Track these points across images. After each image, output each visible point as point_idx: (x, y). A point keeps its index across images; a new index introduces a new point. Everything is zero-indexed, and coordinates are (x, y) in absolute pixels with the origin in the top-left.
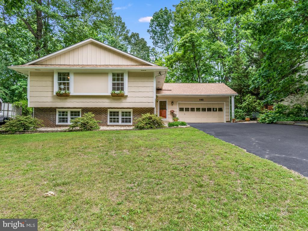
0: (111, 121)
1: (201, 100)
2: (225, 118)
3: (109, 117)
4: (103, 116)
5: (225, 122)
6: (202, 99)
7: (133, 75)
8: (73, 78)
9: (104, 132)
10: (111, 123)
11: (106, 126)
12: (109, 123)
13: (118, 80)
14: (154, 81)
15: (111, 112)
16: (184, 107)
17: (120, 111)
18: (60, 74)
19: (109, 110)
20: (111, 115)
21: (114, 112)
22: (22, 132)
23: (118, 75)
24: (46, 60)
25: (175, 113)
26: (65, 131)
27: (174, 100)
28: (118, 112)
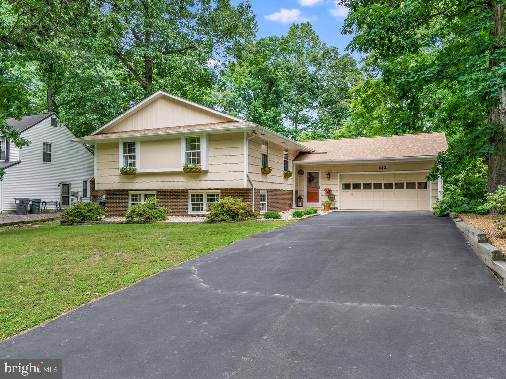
0: (193, 209)
1: (382, 168)
2: (431, 202)
3: (190, 203)
4: (182, 201)
5: (431, 210)
6: (382, 166)
7: (215, 138)
8: (140, 149)
9: (174, 224)
10: (193, 212)
11: (186, 216)
12: (190, 212)
13: (193, 148)
14: (245, 146)
15: (193, 196)
16: (352, 182)
17: (205, 193)
18: (125, 144)
19: (190, 192)
20: (193, 200)
21: (197, 196)
22: (79, 222)
23: (193, 141)
24: (112, 127)
25: (333, 193)
26: (122, 223)
27: (331, 170)
28: (202, 196)
